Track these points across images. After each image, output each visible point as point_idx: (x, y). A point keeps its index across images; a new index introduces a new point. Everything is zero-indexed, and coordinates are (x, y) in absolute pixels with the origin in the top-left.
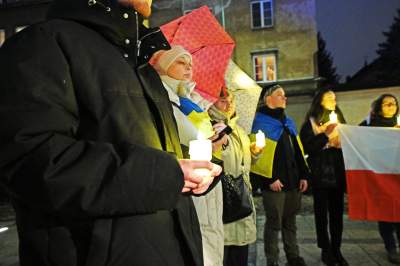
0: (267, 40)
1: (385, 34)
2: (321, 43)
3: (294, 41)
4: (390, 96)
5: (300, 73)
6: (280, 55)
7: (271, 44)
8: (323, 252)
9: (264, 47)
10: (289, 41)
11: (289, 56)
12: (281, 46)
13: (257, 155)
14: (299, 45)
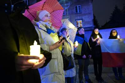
0: (79, 16)
1: (111, 14)
2: (94, 17)
3: (87, 16)
4: (115, 30)
5: (89, 25)
6: (83, 20)
7: (81, 17)
8: (96, 77)
9: (79, 18)
10: (85, 16)
11: (86, 20)
12: (83, 18)
13: (76, 48)
14: (88, 17)
